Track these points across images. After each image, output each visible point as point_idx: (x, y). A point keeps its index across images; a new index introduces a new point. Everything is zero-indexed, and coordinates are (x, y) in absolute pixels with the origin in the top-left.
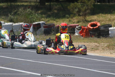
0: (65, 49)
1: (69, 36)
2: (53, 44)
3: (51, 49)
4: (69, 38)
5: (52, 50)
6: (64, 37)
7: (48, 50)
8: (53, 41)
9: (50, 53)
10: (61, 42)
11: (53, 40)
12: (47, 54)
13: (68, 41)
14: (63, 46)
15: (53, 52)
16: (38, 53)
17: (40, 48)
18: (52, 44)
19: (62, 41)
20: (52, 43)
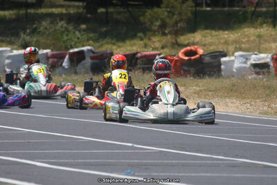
0: (118, 98)
1: (127, 74)
2: (97, 90)
3: (93, 99)
4: (127, 77)
5: (94, 102)
6: (117, 76)
7: (86, 101)
8: (97, 84)
9: (91, 105)
10: (111, 86)
11: (97, 82)
12: (85, 109)
13: (126, 83)
14: (115, 92)
15: (96, 105)
16: (68, 108)
17: (73, 97)
18: (95, 90)
19: (114, 83)
20: (96, 87)
